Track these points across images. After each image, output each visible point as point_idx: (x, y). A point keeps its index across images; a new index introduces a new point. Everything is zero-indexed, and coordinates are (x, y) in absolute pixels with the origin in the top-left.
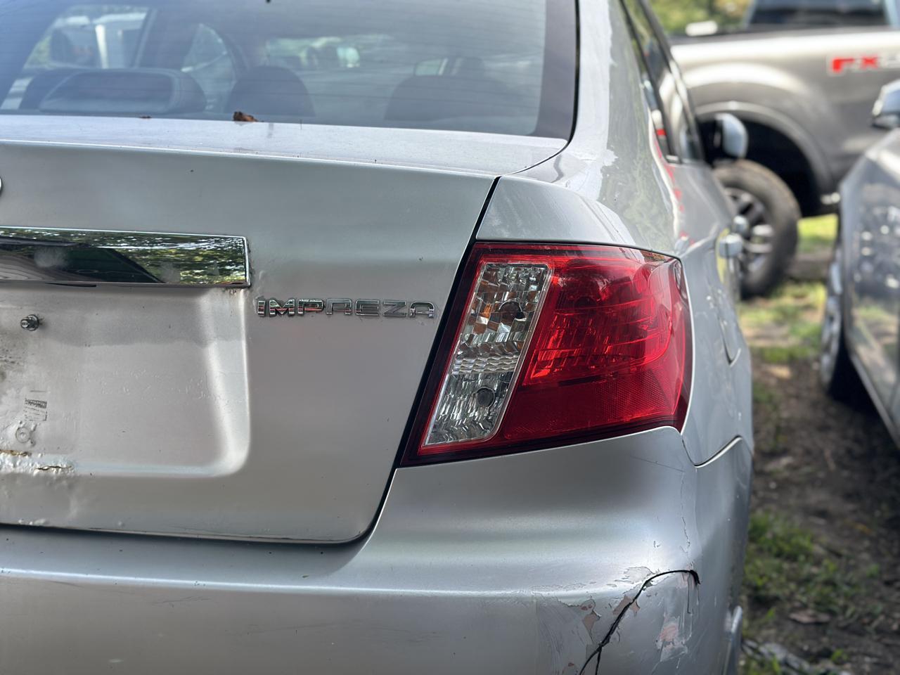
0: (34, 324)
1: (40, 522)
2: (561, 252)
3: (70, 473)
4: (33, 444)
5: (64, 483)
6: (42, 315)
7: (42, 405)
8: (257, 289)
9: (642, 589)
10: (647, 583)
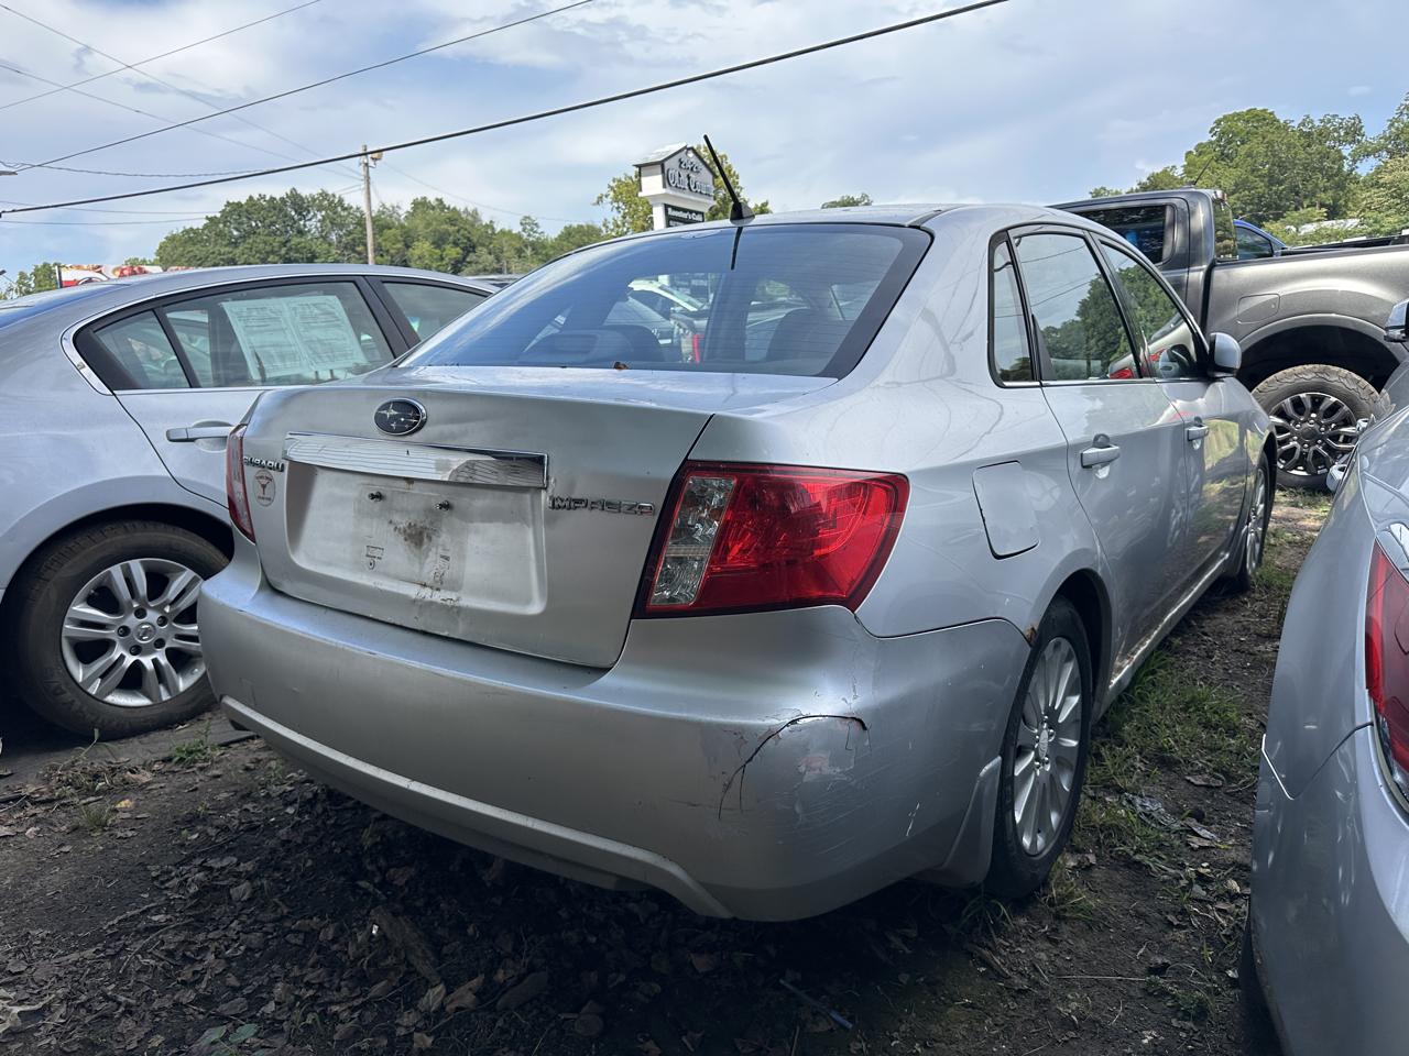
0: (446, 506)
1: (445, 634)
2: (753, 470)
3: (457, 604)
4: (442, 583)
5: (455, 610)
6: (451, 501)
7: (447, 559)
8: (550, 490)
9: (787, 725)
10: (794, 722)
